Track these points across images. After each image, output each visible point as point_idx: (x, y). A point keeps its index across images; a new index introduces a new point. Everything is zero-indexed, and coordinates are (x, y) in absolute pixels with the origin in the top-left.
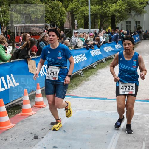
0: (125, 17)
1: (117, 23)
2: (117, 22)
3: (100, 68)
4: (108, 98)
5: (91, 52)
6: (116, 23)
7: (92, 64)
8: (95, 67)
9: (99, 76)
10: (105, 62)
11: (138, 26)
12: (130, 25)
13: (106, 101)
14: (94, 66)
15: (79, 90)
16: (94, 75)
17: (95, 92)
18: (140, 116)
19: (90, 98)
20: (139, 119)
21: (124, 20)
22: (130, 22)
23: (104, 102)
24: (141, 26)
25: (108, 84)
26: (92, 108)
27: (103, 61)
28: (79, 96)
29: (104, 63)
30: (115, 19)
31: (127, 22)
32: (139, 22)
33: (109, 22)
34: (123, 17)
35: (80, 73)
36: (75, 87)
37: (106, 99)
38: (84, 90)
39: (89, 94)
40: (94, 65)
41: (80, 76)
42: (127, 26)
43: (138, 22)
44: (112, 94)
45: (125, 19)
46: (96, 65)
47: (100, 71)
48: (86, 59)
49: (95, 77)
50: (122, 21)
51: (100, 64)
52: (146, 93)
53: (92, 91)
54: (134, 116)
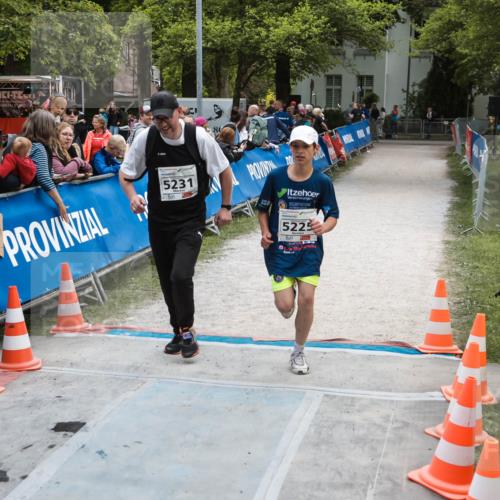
0: (324, 62)
1: (294, 79)
2: (297, 76)
3: (234, 235)
4: (255, 339)
6: (291, 80)
8: (216, 231)
9: (229, 263)
10: (249, 214)
11: (367, 91)
12: (338, 87)
13: (248, 349)
14: (213, 227)
15: (156, 310)
16: (211, 258)
17: (213, 315)
18: (361, 399)
20: (359, 411)
21: (320, 73)
22: (339, 78)
23: (242, 350)
24: (375, 92)
25: (258, 290)
27: (244, 210)
28: (157, 330)
29: (247, 216)
30: (289, 67)
31: (329, 78)
32: (370, 78)
33: (270, 76)
34: (317, 62)
36: (144, 298)
37: (249, 340)
40: (211, 223)
42: (329, 91)
43: (364, 80)
44: (270, 324)
45: (321, 67)
47: (234, 243)
49: (215, 264)
50: (311, 75)
52: (383, 322)
53: (204, 313)
54: (342, 398)
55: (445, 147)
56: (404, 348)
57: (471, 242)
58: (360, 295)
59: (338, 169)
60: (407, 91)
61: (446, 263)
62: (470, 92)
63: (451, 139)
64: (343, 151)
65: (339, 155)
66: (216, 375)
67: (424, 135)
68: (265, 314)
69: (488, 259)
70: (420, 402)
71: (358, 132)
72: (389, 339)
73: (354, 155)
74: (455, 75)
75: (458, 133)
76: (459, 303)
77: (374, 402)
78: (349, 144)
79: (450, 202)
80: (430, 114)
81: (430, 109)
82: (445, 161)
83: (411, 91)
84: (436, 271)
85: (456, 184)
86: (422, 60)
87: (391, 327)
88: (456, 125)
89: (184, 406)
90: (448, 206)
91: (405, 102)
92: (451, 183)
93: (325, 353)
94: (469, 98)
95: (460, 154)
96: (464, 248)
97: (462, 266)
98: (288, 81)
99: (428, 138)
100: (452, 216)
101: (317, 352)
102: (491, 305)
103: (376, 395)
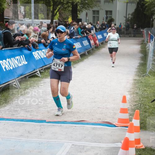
0: (91, 5)
1: (79, 12)
2: (81, 11)
4: (46, 121)
5: (33, 53)
6: (78, 12)
7: (35, 70)
8: (39, 75)
11: (110, 17)
12: (98, 15)
13: (43, 125)
14: (38, 74)
15: (8, 108)
17: (31, 111)
18: (87, 146)
19: (22, 120)
20: (85, 151)
21: (90, 9)
22: (98, 12)
23: (40, 126)
24: (113, 17)
26: (21, 135)
28: (6, 117)
30: (77, 7)
31: (94, 11)
32: (111, 12)
33: (69, 11)
34: (88, 5)
35: (15, 83)
36: (3, 103)
37: (44, 121)
38: (16, 109)
39: (22, 115)
40: (37, 72)
41: (15, 87)
42: (94, 17)
43: (109, 12)
45: (90, 7)
46: (41, 72)
48: (26, 63)
50: (86, 10)
51: (47, 71)
52: (102, 113)
53: (27, 110)
54: (79, 146)
55: (140, 40)
56: (109, 124)
57: (145, 79)
58: (95, 102)
59: (95, 49)
60: (126, 17)
61: (133, 88)
62: (152, 17)
63: (143, 37)
64: (97, 42)
65: (95, 44)
66: (27, 136)
67: (132, 35)
68: (53, 110)
69: (151, 86)
70: (112, 147)
71: (104, 34)
72: (104, 121)
73: (102, 43)
74: (146, 10)
75: (145, 34)
76: (136, 105)
77: (93, 148)
78: (100, 39)
79: (139, 63)
80: (135, 27)
81: (135, 25)
82: (140, 46)
83: (127, 17)
84: (128, 92)
85: (143, 56)
86: (132, 4)
87: (105, 115)
88: (145, 31)
89: (11, 150)
90: (138, 64)
91: (125, 22)
92: (141, 55)
93: (76, 127)
94: (152, 20)
95: (146, 43)
96: (142, 82)
97: (139, 90)
98: (77, 13)
99: (134, 36)
100: (139, 69)
101: (72, 126)
102: (149, 106)
103: (94, 144)
